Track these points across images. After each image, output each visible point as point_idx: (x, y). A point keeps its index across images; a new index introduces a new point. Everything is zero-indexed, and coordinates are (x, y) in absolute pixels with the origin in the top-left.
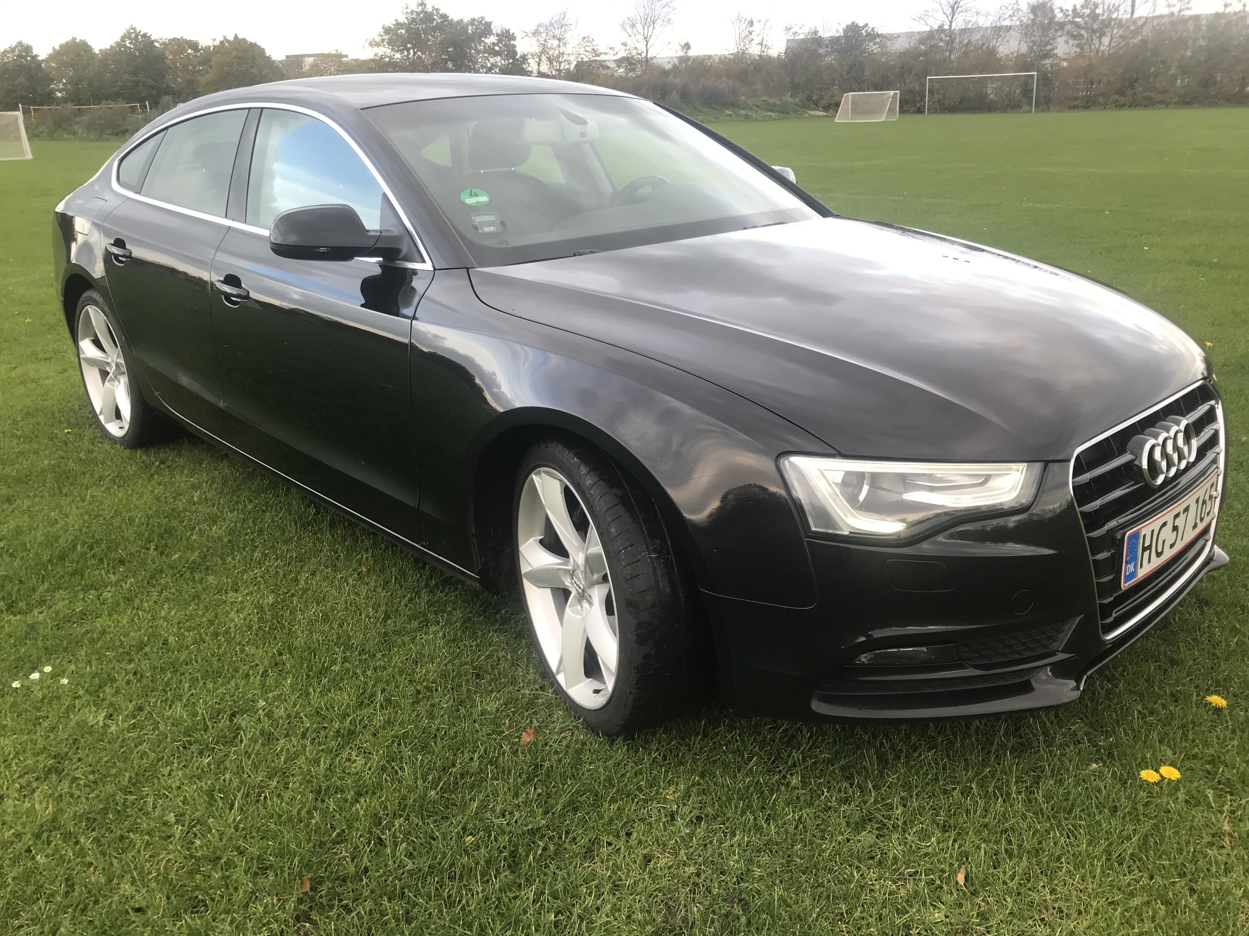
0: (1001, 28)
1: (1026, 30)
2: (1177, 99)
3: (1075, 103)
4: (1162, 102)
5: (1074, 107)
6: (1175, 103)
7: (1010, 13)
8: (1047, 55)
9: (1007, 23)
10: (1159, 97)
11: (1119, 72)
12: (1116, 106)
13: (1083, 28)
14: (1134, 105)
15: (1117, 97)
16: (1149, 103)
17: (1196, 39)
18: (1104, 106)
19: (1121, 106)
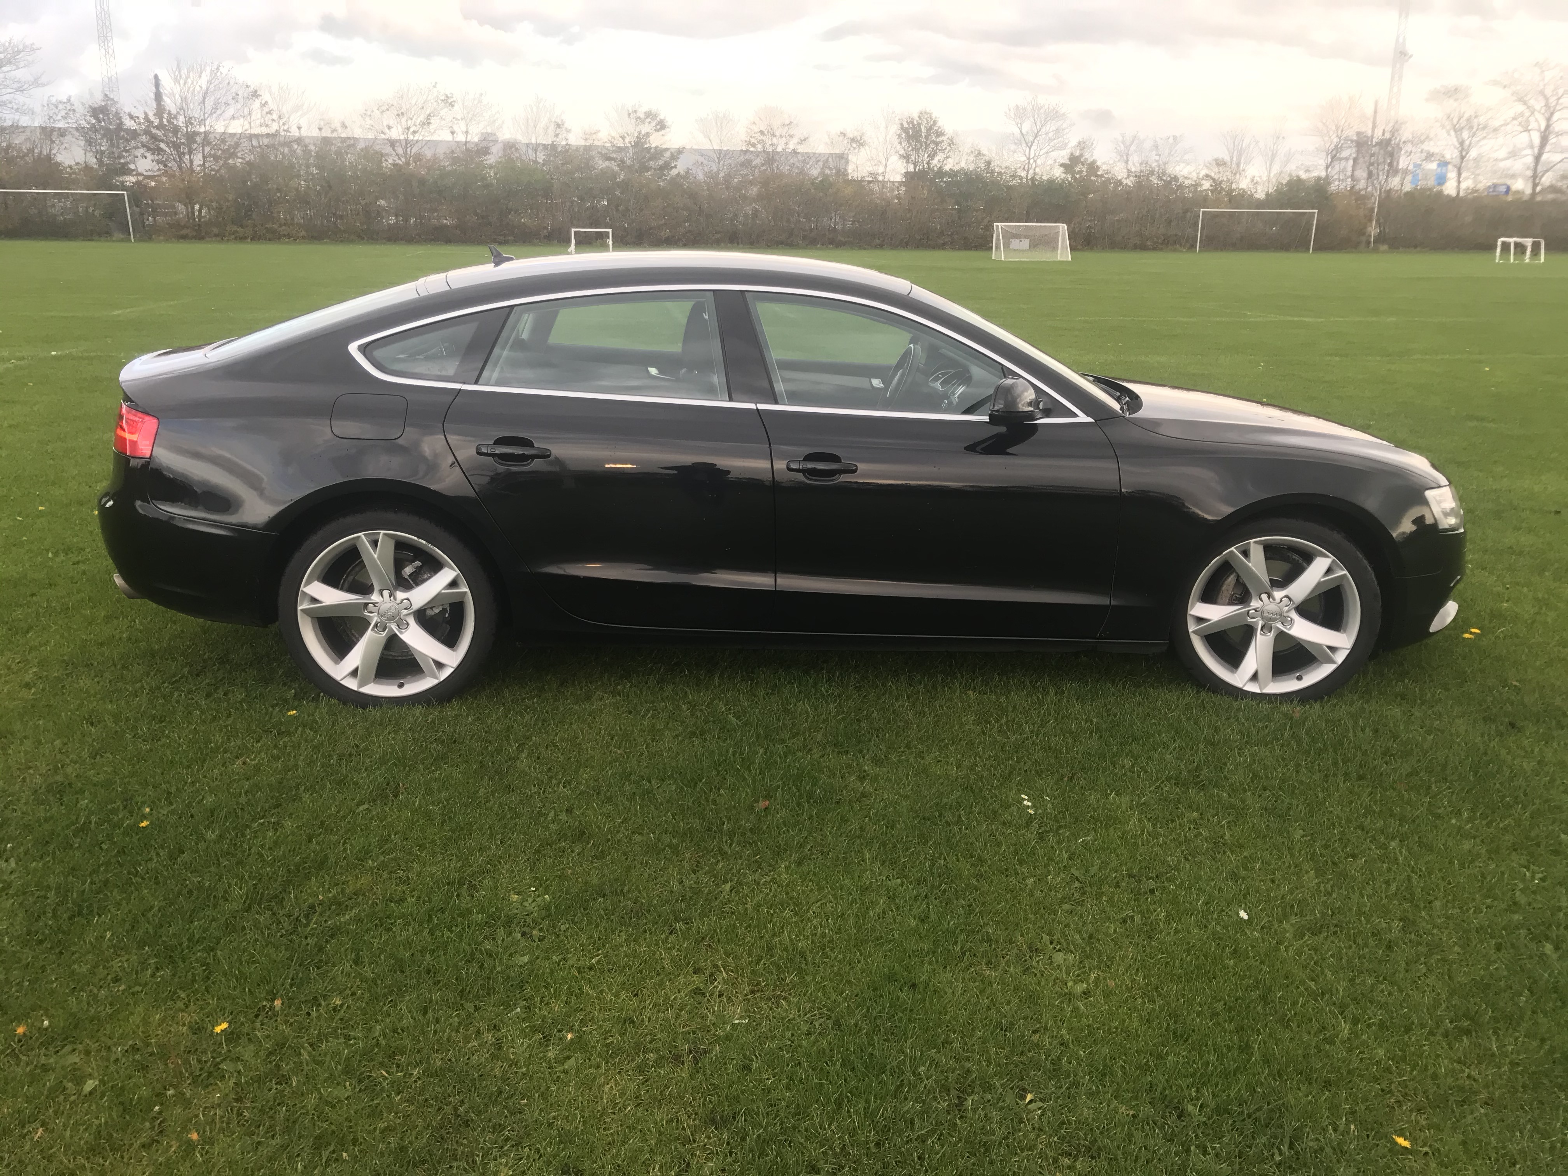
0: (53, 130)
1: (88, 136)
2: (303, 233)
3: (184, 232)
4: (289, 236)
5: (184, 237)
6: (303, 237)
7: (63, 113)
8: (125, 170)
9: (61, 125)
10: (284, 230)
11: (230, 198)
12: (236, 238)
13: (162, 141)
14: (256, 238)
15: (234, 228)
16: (274, 236)
17: (308, 166)
18: (221, 237)
19: (242, 239)
